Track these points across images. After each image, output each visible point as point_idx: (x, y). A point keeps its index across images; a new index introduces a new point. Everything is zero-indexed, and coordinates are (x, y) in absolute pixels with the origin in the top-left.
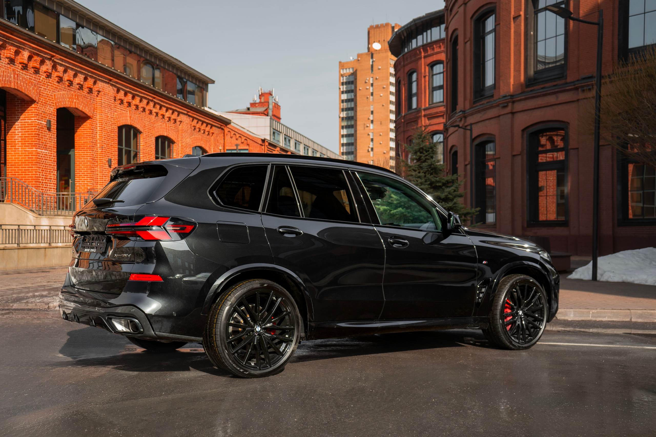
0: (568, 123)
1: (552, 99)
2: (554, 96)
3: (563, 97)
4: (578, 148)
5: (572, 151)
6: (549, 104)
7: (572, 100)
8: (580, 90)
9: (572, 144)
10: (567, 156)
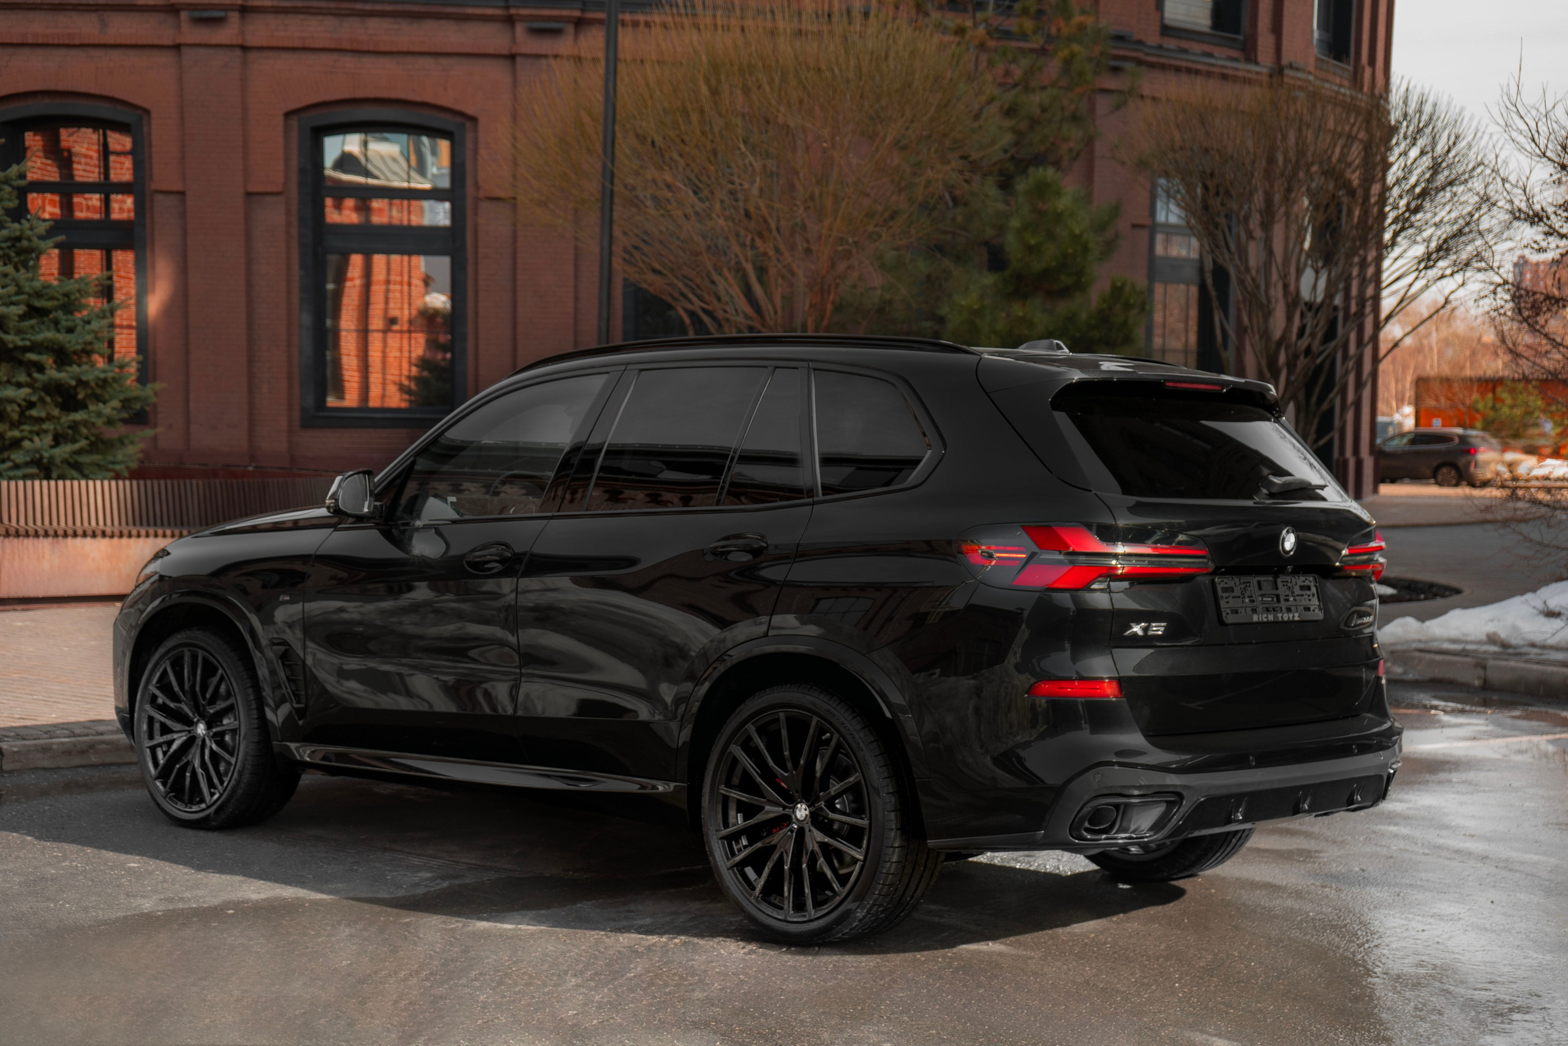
0: (147, 112)
1: (86, 26)
2: (93, 17)
3: (123, 27)
4: (182, 193)
5: (159, 197)
6: (77, 42)
7: (156, 42)
8: (184, 15)
9: (163, 175)
10: (140, 207)
